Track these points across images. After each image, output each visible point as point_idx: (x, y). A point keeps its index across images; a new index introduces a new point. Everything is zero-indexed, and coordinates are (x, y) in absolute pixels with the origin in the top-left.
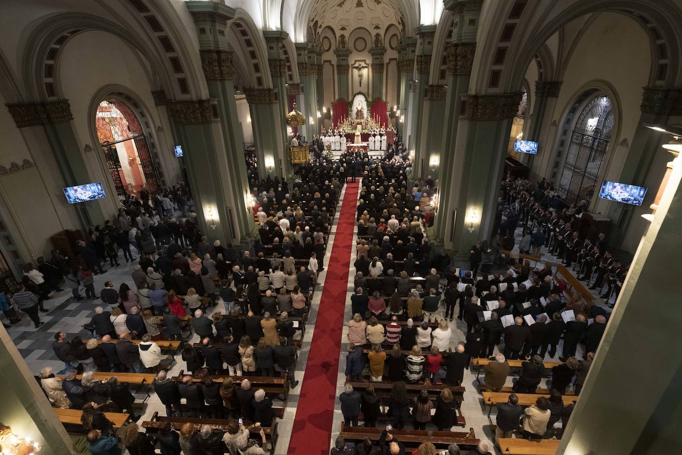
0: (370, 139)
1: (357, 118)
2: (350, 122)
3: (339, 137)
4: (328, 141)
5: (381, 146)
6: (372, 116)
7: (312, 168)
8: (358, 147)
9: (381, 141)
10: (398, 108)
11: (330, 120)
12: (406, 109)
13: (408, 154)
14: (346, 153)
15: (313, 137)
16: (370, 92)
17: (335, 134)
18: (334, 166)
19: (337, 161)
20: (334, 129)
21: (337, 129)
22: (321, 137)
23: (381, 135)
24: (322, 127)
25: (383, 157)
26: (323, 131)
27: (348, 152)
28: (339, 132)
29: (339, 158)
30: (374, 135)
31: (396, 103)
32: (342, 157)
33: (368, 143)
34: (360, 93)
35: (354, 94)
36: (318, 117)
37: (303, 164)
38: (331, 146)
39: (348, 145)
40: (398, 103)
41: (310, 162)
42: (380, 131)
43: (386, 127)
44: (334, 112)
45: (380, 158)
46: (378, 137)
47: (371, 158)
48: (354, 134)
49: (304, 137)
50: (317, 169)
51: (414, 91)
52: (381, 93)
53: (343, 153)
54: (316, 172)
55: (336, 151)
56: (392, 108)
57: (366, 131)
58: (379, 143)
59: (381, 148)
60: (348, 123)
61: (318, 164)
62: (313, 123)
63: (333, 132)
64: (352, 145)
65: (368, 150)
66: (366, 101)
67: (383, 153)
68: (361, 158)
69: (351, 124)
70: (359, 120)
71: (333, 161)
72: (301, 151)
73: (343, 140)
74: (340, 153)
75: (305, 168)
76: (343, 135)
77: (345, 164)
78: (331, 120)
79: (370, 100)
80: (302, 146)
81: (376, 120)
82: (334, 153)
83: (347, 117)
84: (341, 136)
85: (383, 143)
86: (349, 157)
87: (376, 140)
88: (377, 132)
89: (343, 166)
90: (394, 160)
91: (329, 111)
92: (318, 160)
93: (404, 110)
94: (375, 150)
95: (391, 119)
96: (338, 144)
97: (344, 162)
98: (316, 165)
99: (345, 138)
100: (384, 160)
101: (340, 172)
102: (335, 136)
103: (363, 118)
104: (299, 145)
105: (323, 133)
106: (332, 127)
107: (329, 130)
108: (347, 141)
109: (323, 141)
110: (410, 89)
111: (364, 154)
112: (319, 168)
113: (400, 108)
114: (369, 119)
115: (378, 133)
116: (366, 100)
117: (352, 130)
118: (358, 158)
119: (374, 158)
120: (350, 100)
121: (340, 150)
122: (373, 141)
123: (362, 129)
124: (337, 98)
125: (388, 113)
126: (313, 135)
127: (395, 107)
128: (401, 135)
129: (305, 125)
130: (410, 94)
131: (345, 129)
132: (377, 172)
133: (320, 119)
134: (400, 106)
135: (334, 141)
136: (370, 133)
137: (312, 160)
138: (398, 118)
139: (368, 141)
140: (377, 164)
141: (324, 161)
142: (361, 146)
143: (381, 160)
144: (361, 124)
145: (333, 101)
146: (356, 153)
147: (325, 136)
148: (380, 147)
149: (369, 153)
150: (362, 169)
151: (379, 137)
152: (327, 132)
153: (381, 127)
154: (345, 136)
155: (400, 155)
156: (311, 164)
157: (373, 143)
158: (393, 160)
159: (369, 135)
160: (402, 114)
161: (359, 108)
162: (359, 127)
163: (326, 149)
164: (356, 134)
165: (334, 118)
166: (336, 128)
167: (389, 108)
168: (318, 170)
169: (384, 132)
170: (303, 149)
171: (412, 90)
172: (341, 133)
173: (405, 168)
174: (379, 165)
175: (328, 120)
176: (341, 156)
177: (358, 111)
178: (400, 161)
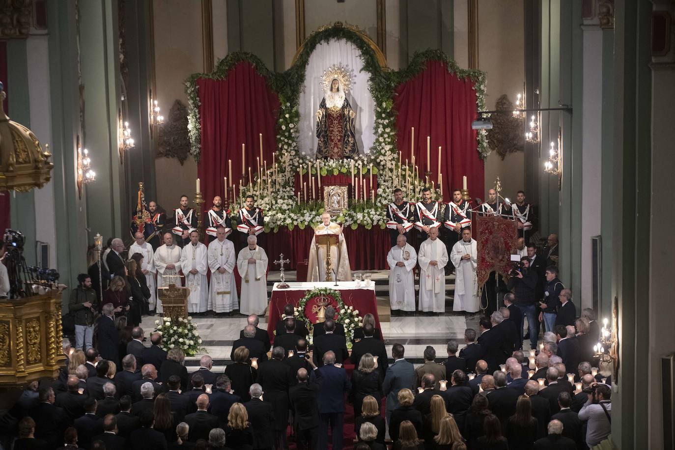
0: (394, 255)
1: (323, 154)
2: (288, 174)
3: (230, 245)
4: (170, 268)
5: (450, 293)
6: (400, 144)
7: (78, 408)
8: (330, 298)
9: (450, 268)
10: (532, 106)
11: (182, 160)
12: (569, 110)
13: (593, 333)
14: (263, 326)
15: (92, 247)
16: (392, 25)
17: (212, 231)
18: (202, 397)
19: (215, 369)
20: (207, 205)
21: (223, 206)
22: (135, 248)
23: (449, 238)
24: (141, 195)
25: (461, 347)
26: (146, 217)
27: (275, 320)
28: (233, 222)
29: (225, 353)
30: (416, 238)
31: (522, 78)
32: (242, 351)
33: (381, 275)
34: (338, 32)
35: (309, 33)
36: (120, 143)
37: (28, 387)
38: (185, 294)
39: (275, 288)
40: (532, 80)
41: (73, 379)
42: (442, 219)
43: (477, 194)
44: (202, 119)
45: (441, 351)
46: (434, 249)
47: (399, 352)
48: (309, 231)
49: (45, 248)
50: (102, 413)
51: (606, 25)
52: (445, 33)
53: (251, 330)
54: (101, 429)
55: (214, 321)
56: (503, 106)
57: (370, 217)
58: (442, 277)
59: (449, 304)
60: (280, 178)
61: (109, 387)
62: (92, 175)
63: (201, 223)
64: (294, 287)
65: (382, 311)
66: (366, 68)
67: (460, 326)
68: (342, 355)
69: (296, 181)
70: (332, 163)
71: (191, 369)
72: (18, 319)
73: (252, 262)
74: (230, 330)
75: (38, 408)
76: (253, 239)
77: (256, 388)
78: (192, 164)
79: (392, 63)
80: (29, 294)
81: (421, 161)
82: (202, 328)
83: (272, 146)
84: (239, 241)
85: (458, 276)
86: (278, 349)
87: (424, 260)
88: (428, 222)
89: (244, 396)
90: (517, 367)
91: (178, 114)
92: (113, 366)
93: (561, 113)
94: (418, 313)
95: (502, 155)
96: (223, 283)
97: (255, 376)
98: (101, 395)
99: (260, 255)
100: (467, 361)
101: (228, 430)
102: (207, 240)
103: (356, 149)
104: (13, 291)
105: (148, 229)
106: (191, 196)
107: (179, 212)
108: (272, 268)
109: (146, 266)
110: (586, 11)
111: (359, 332)
112: (115, 412)
113: (543, 104)
114: (388, 158)
115: (436, 224)
116: (371, 65)
117: (299, 210)
118: (330, 355)
119: (412, 351)
120: (289, 63)
121: (235, 313)
122: (410, 265)
123: (351, 206)
124: (221, 52)
125: (483, 129)
126: (91, 237)
127: (520, 99)
128: (551, 236)
129: (48, 187)
130: (586, 34)
131: (263, 204)
132: (426, 429)
133: (128, 156)
134: (543, 92)
135: (201, 268)
136: (393, 225)
137: (82, 369)
138: (533, 153)
139: (384, 266)
140: (428, 383)
141: (148, 368)
142: (345, 293)
143: (451, 363)
144: (342, 179)
145: (199, 67)
146: (319, 329)
147: (156, 244)
148: (443, 297)
149: (390, 330)
150: (350, 409)
151: (440, 245)
152: (169, 222)
153: (448, 197)
154: (262, 240)
155: (550, 336)
156: (74, 388)
157: (410, 278)
158: (514, 364)
159: (389, 238)
160: (550, 132)
161: (336, 102)
162: (336, 194)
163: (160, 310)
164: (321, 230)
165: (203, 152)
166: (217, 200)
167: (486, 104)
168: (109, 419)
169: (465, 222)
170: (31, 311)
171: (596, 21)
172: (244, 229)
173: (578, 402)
174: (438, 391)
175: (173, 162)
176: (236, 344)
177: (328, 116)
178: (553, 370)
